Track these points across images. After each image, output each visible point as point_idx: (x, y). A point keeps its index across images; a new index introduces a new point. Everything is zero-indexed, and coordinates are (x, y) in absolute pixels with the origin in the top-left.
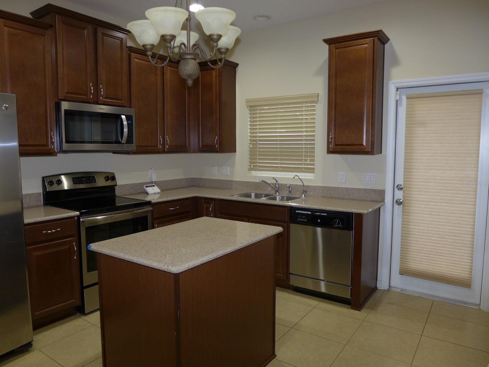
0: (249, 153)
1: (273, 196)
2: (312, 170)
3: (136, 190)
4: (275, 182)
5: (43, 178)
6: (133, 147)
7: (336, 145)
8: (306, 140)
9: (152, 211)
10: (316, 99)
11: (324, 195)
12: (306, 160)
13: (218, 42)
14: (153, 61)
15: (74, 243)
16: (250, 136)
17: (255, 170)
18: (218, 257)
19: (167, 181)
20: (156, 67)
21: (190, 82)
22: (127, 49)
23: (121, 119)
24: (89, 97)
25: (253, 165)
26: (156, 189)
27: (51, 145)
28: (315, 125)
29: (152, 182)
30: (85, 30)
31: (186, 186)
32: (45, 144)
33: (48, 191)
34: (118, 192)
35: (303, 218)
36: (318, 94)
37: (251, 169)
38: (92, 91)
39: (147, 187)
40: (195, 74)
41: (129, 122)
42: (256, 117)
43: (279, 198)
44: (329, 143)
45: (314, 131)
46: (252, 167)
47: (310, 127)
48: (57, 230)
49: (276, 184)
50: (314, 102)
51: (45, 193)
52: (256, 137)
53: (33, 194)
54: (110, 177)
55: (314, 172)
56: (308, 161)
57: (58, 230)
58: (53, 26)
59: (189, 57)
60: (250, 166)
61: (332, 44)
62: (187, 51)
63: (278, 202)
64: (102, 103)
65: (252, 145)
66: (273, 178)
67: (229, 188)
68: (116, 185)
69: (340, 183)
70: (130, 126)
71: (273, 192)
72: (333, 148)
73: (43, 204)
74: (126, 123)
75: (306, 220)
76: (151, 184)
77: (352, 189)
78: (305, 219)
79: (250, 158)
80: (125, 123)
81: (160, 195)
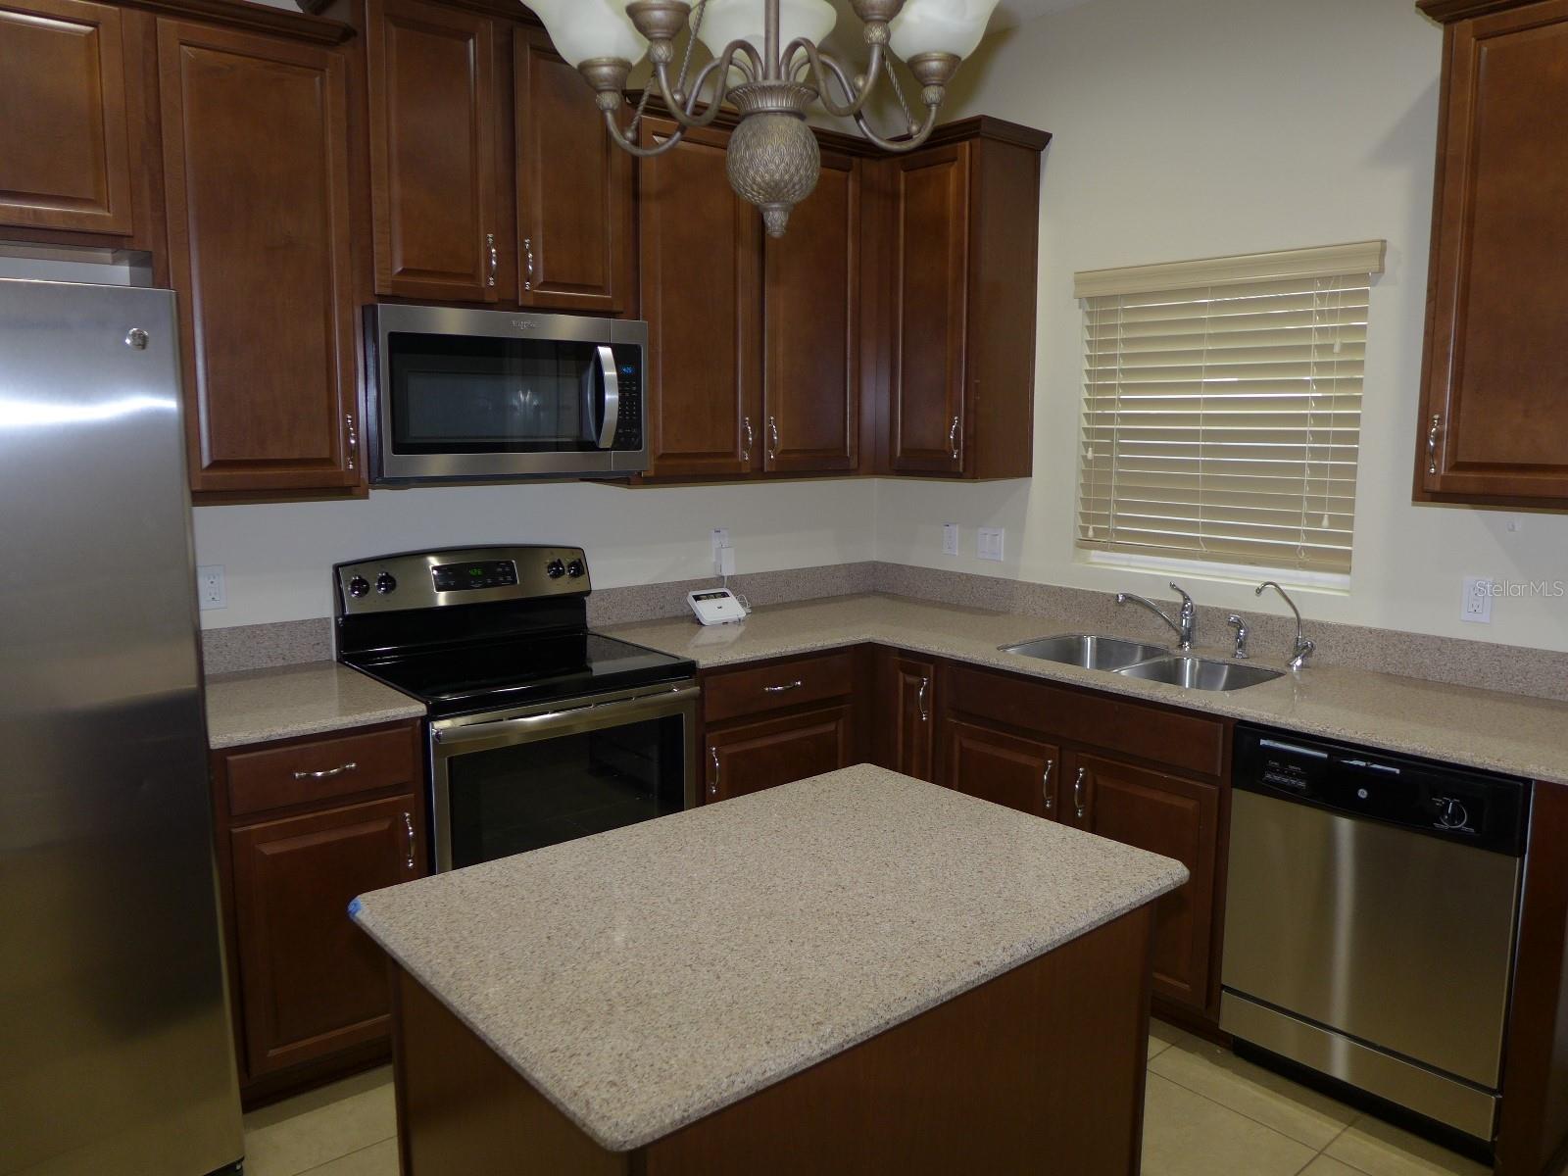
0: (1082, 481)
1: (1166, 660)
2: (1339, 562)
3: (661, 608)
4: (1180, 600)
5: (337, 568)
6: (642, 459)
7: (1457, 466)
8: (1319, 436)
9: (700, 699)
10: (1369, 265)
11: (1390, 669)
12: (1317, 520)
13: (891, 24)
14: (623, 133)
15: (407, 815)
16: (1087, 415)
17: (1104, 548)
18: (846, 1047)
19: (776, 574)
20: (636, 160)
21: (777, 219)
22: (628, 101)
23: (598, 358)
24: (483, 285)
25: (1094, 528)
26: (730, 609)
27: (345, 457)
28: (1361, 377)
29: (719, 580)
30: (471, 41)
31: (848, 592)
32: (326, 454)
33: (349, 616)
34: (596, 617)
35: (1290, 774)
36: (1384, 242)
37: (1085, 544)
38: (494, 263)
39: (697, 598)
40: (796, 179)
41: (627, 370)
42: (1113, 343)
43: (1193, 666)
44: (1423, 456)
45: (1356, 401)
46: (1091, 533)
47: (1342, 383)
48: (345, 769)
49: (1184, 609)
50: (1362, 278)
51: (341, 619)
52: (1110, 418)
53: (303, 622)
54: (565, 565)
55: (1347, 571)
56: (1325, 522)
57: (351, 769)
58: (355, 33)
59: (771, 104)
60: (1085, 530)
61: (1460, 18)
62: (766, 77)
63: (1186, 694)
64: (531, 303)
65: (1095, 452)
66: (1173, 586)
67: (1000, 610)
68: (588, 593)
69: (1463, 621)
70: (629, 385)
71: (1166, 638)
72: (1443, 477)
73: (335, 659)
74: (614, 373)
75: (1302, 784)
76: (715, 587)
77: (1522, 653)
78: (1298, 776)
79: (1085, 502)
80: (610, 373)
81: (742, 629)
